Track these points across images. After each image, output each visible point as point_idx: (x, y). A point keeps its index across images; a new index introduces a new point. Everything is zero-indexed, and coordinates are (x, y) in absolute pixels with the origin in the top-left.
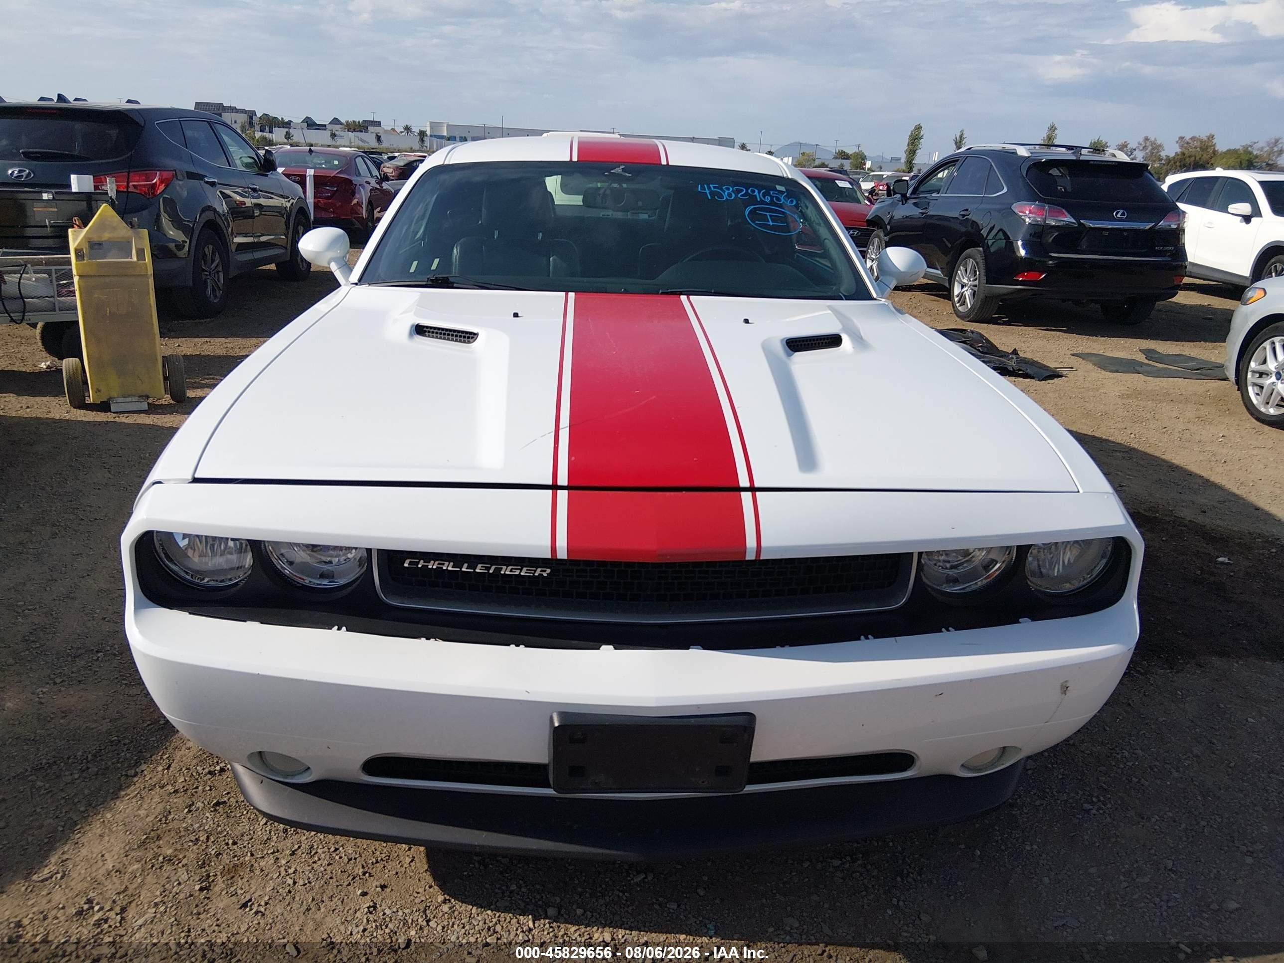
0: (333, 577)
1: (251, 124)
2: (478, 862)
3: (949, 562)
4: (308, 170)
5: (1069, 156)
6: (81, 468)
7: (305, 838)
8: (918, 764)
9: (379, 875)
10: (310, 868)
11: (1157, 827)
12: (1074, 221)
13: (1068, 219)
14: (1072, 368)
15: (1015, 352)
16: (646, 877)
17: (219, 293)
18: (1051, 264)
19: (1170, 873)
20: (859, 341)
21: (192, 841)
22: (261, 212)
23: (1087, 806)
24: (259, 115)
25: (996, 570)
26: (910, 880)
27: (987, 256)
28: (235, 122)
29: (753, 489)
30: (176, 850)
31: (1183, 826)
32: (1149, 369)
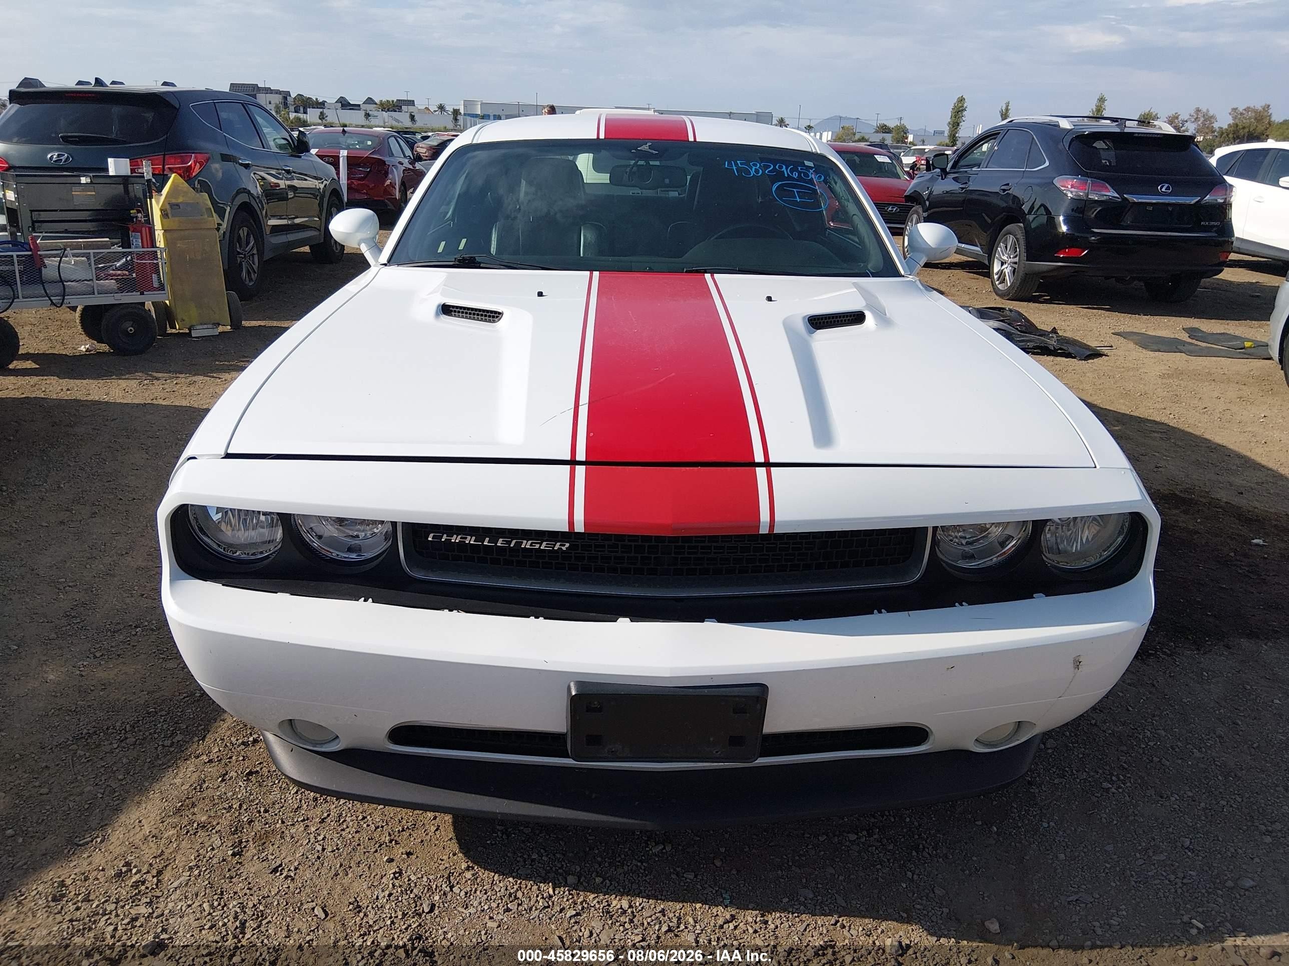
0: (360, 550)
1: (286, 105)
2: (502, 831)
3: (965, 538)
4: (342, 151)
5: (1114, 128)
6: (119, 449)
7: (334, 806)
8: (931, 738)
9: (405, 842)
10: (339, 835)
11: (1176, 806)
12: (1118, 196)
13: (1111, 193)
14: (1111, 347)
15: (1054, 331)
16: (664, 848)
17: (254, 276)
18: (1094, 240)
19: (1187, 851)
20: (883, 318)
21: (225, 809)
22: (295, 193)
23: (1106, 785)
24: (293, 95)
25: (1013, 546)
26: (925, 854)
27: (1027, 232)
28: (270, 103)
29: (767, 464)
30: (210, 817)
31: (1203, 805)
32: (1191, 348)
